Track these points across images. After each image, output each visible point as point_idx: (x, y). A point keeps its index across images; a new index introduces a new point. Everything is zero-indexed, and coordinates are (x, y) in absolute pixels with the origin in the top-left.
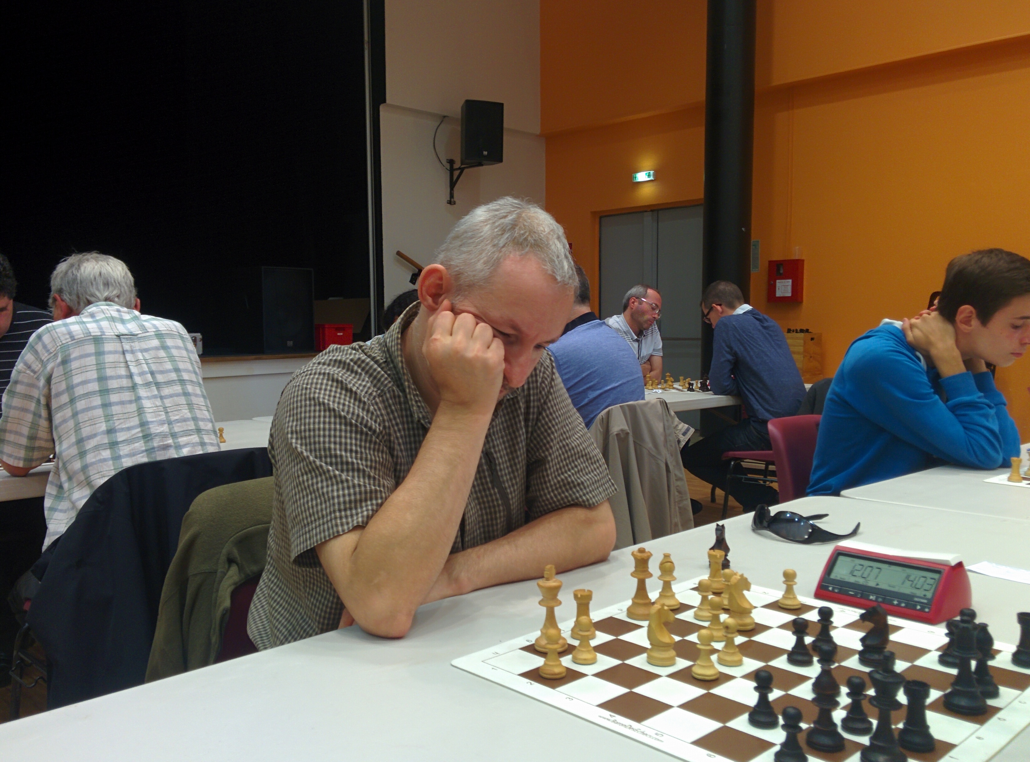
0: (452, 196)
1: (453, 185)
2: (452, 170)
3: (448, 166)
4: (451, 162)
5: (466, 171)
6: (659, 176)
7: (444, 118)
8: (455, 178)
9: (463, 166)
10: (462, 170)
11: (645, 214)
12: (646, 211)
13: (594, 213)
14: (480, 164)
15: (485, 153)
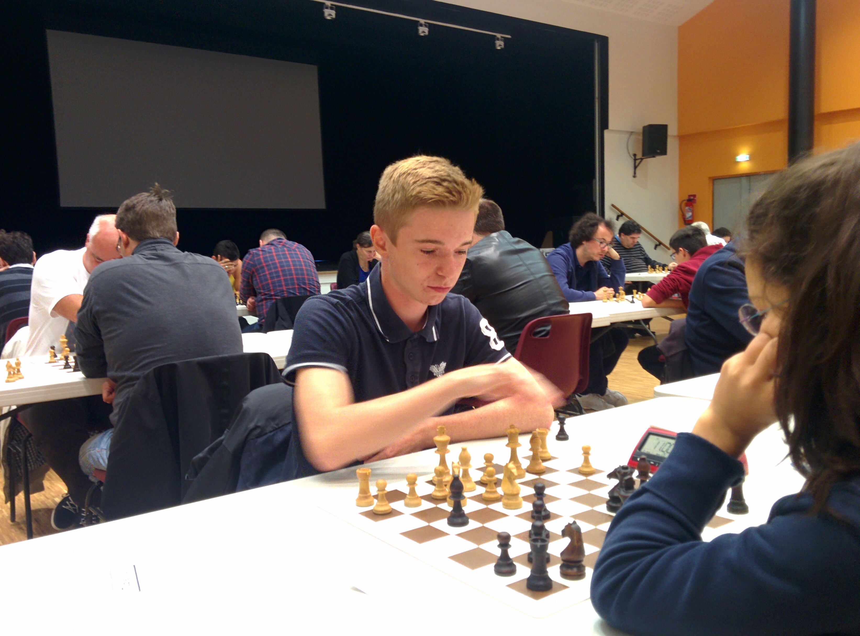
0: (635, 173)
1: (635, 167)
2: (635, 160)
3: (633, 157)
4: (635, 155)
5: (644, 160)
6: (752, 157)
7: (632, 133)
8: (637, 164)
9: (643, 157)
10: (642, 159)
11: (742, 178)
12: (743, 176)
13: (710, 178)
14: (654, 157)
15: (658, 151)
